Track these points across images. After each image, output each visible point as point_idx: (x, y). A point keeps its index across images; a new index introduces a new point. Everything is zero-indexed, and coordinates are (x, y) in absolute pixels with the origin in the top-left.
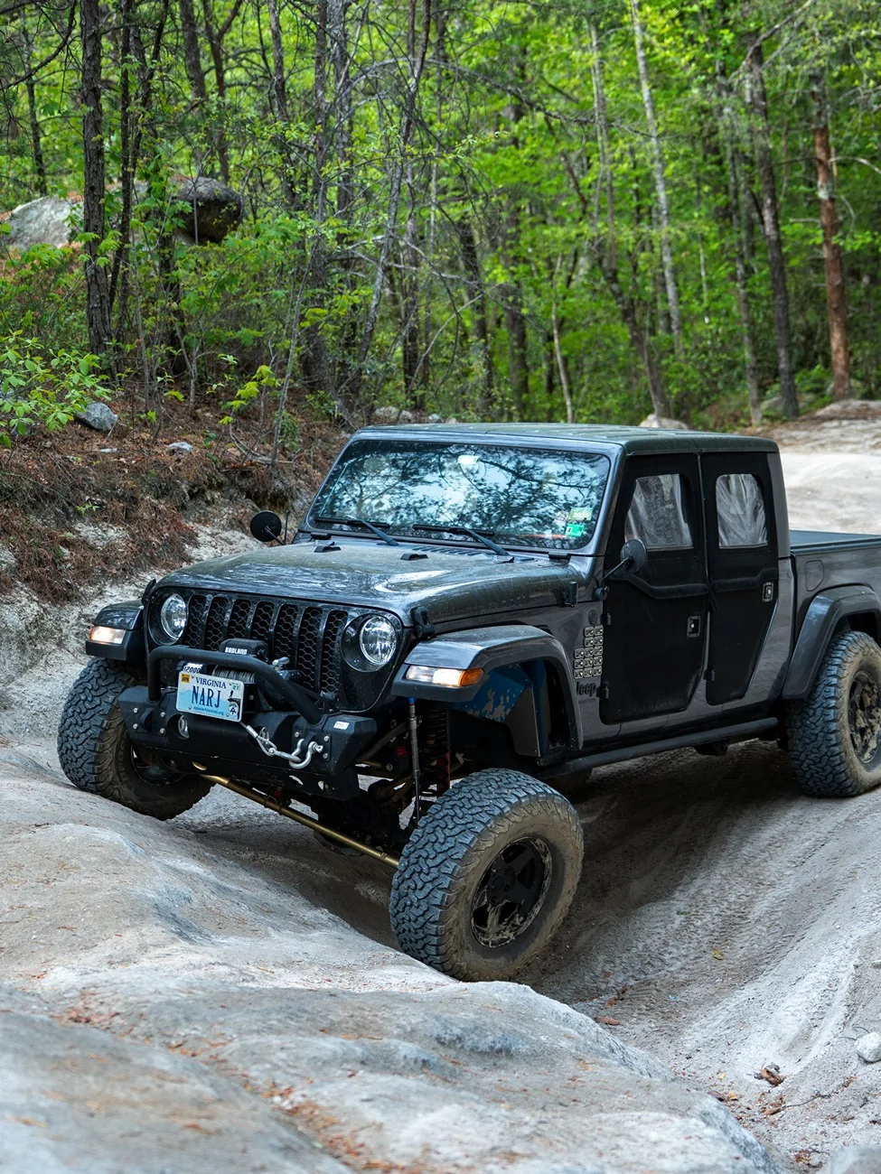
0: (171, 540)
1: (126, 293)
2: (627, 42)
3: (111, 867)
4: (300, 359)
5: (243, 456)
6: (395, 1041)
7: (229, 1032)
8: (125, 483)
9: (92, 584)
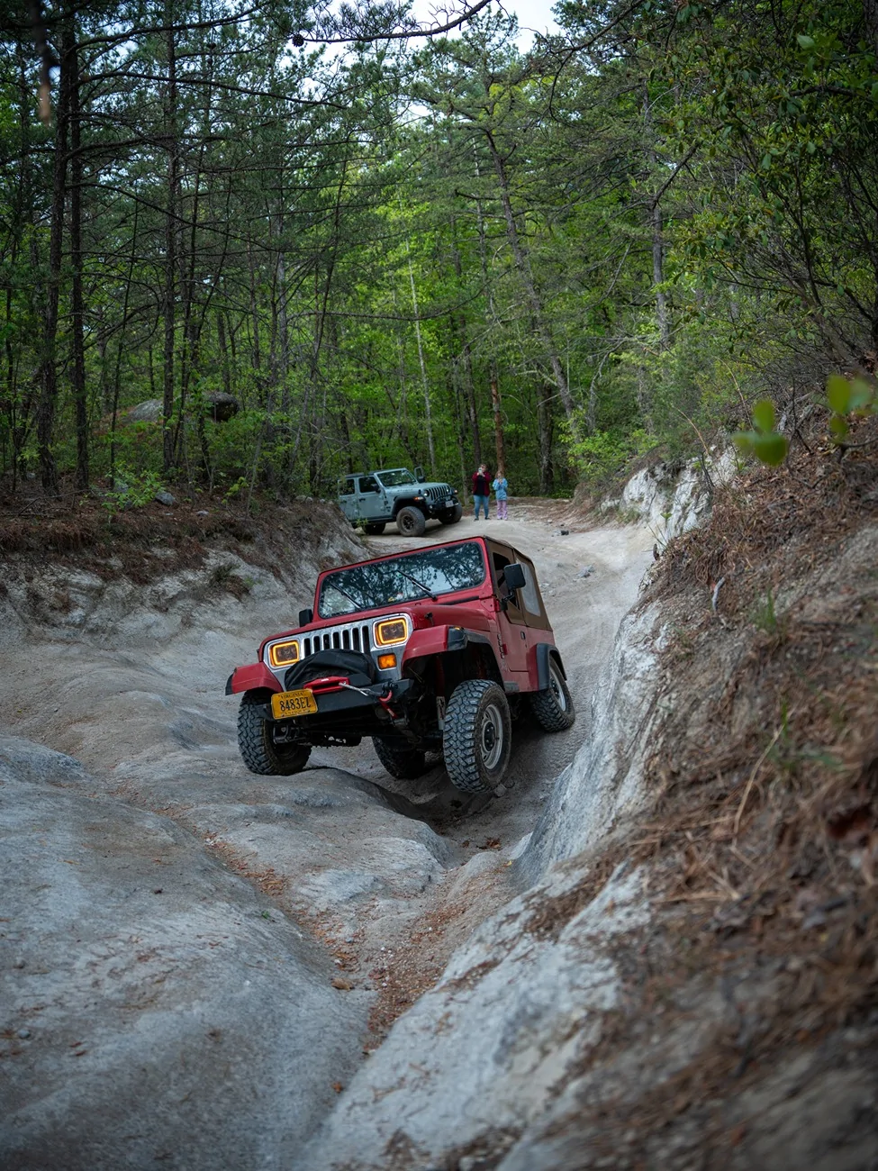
0: (196, 556)
1: (181, 442)
2: (415, 341)
3: (153, 713)
4: (259, 474)
5: (232, 518)
6: (273, 805)
7: (192, 802)
8: (176, 529)
9: (158, 576)
